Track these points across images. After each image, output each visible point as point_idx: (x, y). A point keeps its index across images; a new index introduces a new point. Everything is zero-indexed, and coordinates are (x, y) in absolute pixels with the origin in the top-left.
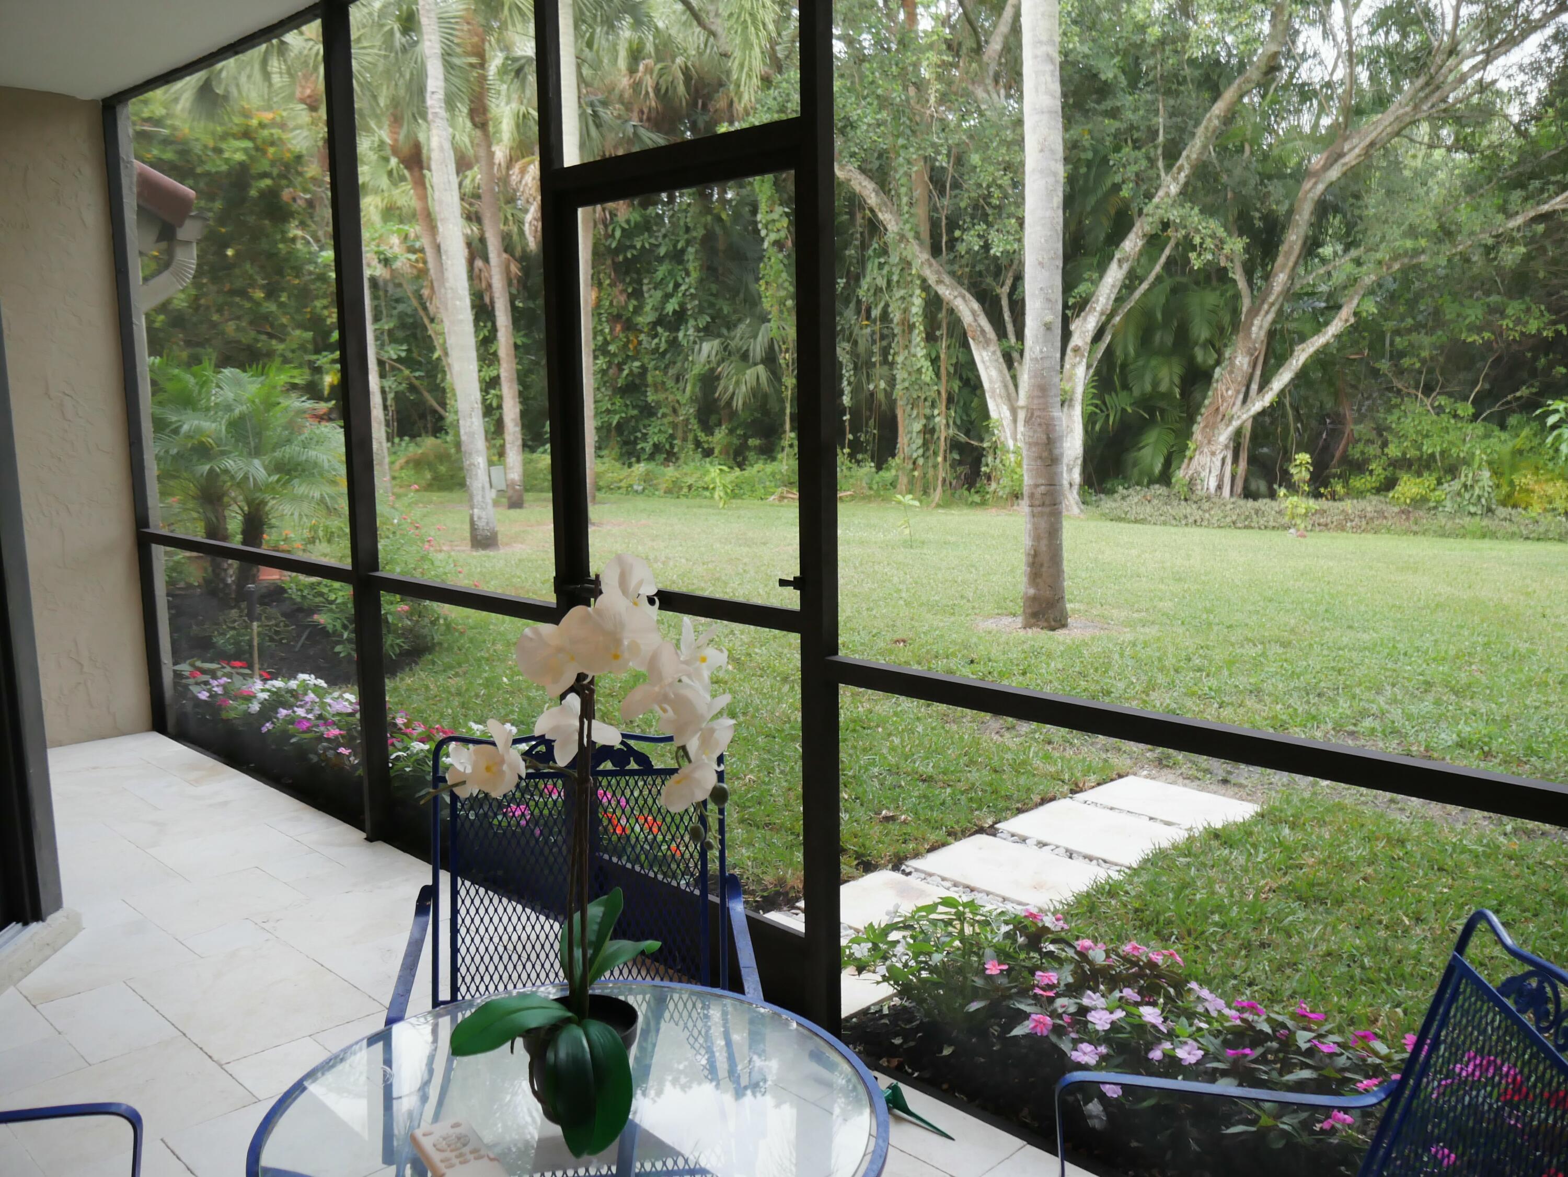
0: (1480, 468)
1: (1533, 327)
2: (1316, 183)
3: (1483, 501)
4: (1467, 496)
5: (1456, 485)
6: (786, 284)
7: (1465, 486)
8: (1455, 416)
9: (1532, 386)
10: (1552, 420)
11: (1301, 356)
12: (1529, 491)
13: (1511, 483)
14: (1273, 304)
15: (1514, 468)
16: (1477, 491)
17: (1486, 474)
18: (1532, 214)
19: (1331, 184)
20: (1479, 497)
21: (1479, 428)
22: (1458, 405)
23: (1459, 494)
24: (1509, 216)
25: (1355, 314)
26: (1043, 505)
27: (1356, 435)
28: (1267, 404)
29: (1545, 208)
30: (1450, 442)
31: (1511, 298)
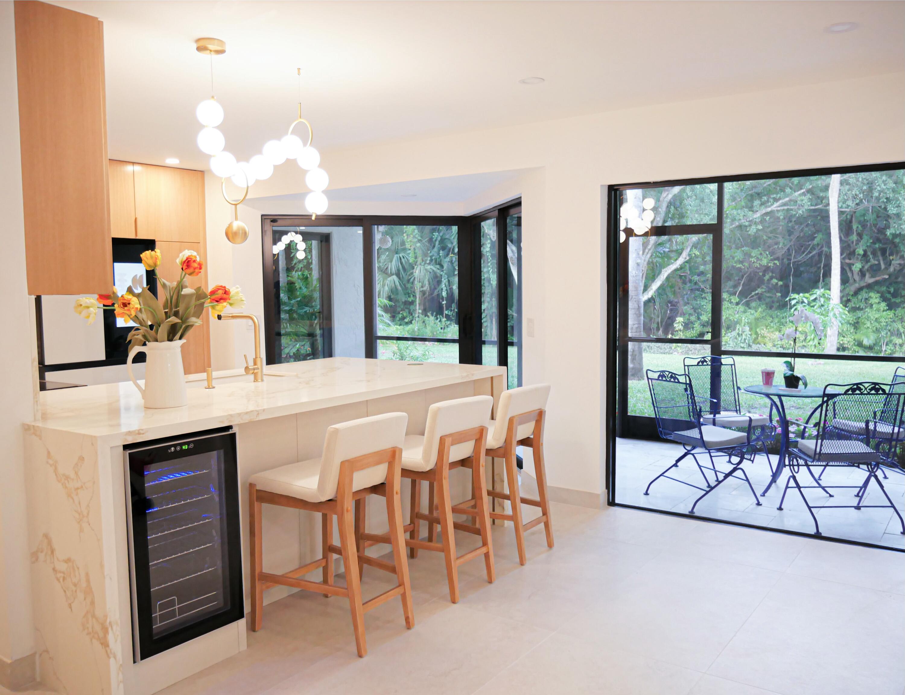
0: (744, 326)
1: (765, 262)
2: (668, 194)
3: (747, 341)
4: (740, 339)
5: (734, 333)
6: (417, 236)
7: (738, 334)
8: (731, 303)
9: (762, 288)
10: (793, 302)
11: (666, 273)
12: (764, 337)
13: (756, 333)
14: (650, 249)
15: (757, 326)
16: (744, 337)
17: (747, 328)
18: (764, 212)
19: (675, 195)
20: (745, 339)
21: (741, 308)
22: (732, 297)
23: (736, 338)
24: (755, 212)
25: (689, 255)
26: (636, 332)
27: (684, 311)
28: (650, 297)
29: (769, 209)
30: (729, 314)
31: (753, 248)
